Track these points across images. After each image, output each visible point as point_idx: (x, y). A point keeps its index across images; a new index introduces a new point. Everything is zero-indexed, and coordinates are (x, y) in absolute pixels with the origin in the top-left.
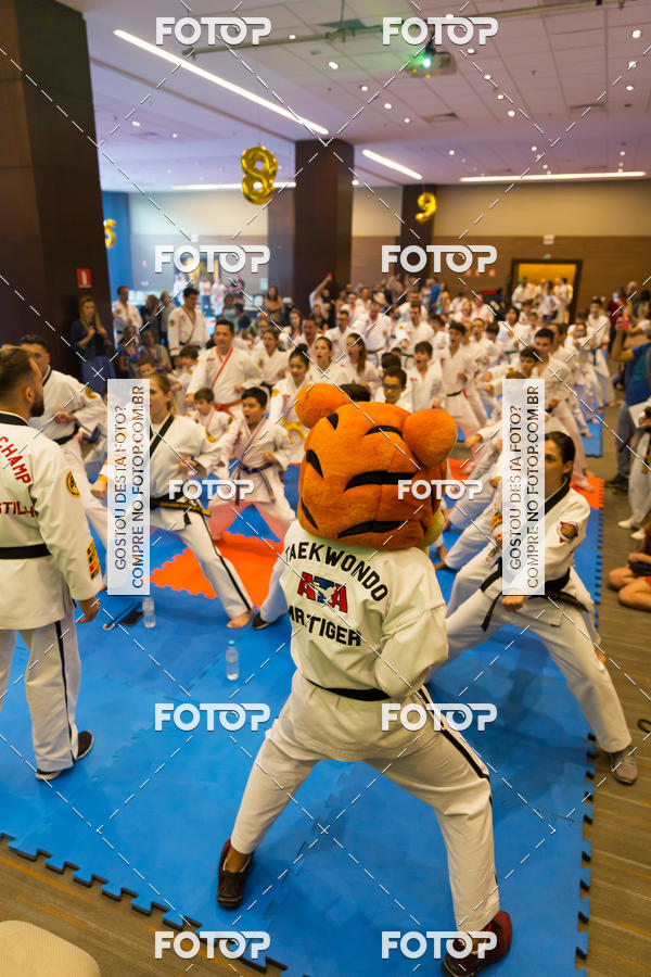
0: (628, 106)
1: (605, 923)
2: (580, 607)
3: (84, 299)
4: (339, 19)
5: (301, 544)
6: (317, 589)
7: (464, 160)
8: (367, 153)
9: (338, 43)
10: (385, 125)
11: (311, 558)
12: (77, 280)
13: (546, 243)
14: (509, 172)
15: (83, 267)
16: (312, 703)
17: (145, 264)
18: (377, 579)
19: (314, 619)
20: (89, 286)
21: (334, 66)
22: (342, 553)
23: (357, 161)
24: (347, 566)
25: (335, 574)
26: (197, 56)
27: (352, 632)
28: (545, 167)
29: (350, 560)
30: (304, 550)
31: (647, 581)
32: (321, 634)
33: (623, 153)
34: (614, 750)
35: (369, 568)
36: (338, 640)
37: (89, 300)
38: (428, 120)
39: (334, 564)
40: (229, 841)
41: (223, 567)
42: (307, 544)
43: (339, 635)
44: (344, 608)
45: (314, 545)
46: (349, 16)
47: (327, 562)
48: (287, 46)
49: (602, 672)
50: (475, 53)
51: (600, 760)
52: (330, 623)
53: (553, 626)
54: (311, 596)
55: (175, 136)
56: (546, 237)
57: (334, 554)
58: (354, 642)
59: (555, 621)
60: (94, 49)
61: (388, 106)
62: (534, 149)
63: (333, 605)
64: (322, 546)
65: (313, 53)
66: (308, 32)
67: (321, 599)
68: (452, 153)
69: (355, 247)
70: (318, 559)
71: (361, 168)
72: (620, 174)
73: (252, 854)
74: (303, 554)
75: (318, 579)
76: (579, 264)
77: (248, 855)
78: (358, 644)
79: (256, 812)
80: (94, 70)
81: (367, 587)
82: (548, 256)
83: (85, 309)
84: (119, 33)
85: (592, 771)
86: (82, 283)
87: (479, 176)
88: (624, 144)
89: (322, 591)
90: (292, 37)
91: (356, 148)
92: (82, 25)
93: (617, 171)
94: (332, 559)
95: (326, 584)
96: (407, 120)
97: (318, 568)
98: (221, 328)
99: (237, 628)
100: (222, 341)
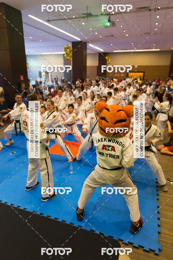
0: (156, 33)
1: (164, 219)
2: (153, 152)
3: (22, 83)
4: (86, 13)
5: (101, 139)
6: (107, 148)
7: (114, 47)
8: (90, 45)
9: (86, 19)
10: (95, 38)
11: (104, 141)
12: (20, 78)
13: (135, 67)
14: (126, 49)
15: (22, 75)
16: (103, 173)
17: (31, 73)
18: (122, 143)
19: (107, 154)
20: (23, 80)
21: (83, 24)
22: (112, 139)
23: (88, 47)
24: (113, 142)
25: (111, 144)
26: (50, 22)
27: (117, 156)
28: (135, 48)
29: (114, 140)
30: (102, 140)
31: (167, 148)
32: (109, 157)
33: (154, 45)
34: (163, 184)
35: (119, 141)
36: (114, 158)
37: (23, 83)
38: (106, 37)
39: (110, 142)
40: (78, 207)
41: (66, 147)
42: (103, 138)
43: (114, 157)
44: (114, 151)
45: (105, 138)
46: (89, 12)
47: (109, 142)
48: (73, 19)
49: (159, 166)
50: (119, 21)
51: (159, 187)
52: (111, 155)
53: (148, 157)
54: (106, 149)
55: (41, 40)
56: (135, 66)
57: (110, 140)
58: (118, 158)
59: (148, 156)
60: (24, 20)
61: (96, 33)
62: (132, 44)
63: (111, 151)
64: (106, 138)
65: (78, 21)
66: (78, 16)
67: (108, 150)
68: (112, 45)
69: (88, 69)
70: (106, 141)
71: (88, 49)
72: (154, 50)
73: (84, 209)
74: (102, 141)
75: (107, 146)
76: (144, 72)
77: (82, 210)
78: (119, 158)
79: (84, 200)
80: (24, 25)
81: (120, 145)
82: (136, 71)
83: (22, 86)
84: (30, 16)
85: (158, 189)
86: (21, 79)
87: (118, 50)
88: (155, 43)
89: (108, 148)
90: (74, 17)
91: (87, 44)
92: (20, 14)
93: (153, 49)
94: (109, 141)
95: (109, 146)
96: (101, 37)
97: (106, 143)
98: (60, 91)
99: (71, 162)
100: (60, 94)
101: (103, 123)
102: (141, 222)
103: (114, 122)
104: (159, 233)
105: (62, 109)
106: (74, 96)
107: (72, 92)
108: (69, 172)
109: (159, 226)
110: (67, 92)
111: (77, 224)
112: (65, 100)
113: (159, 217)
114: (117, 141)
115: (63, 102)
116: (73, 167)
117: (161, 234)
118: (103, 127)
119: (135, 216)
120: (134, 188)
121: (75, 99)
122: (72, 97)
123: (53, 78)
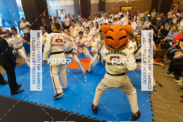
16: (112, 78)
25: (116, 55)
29: (118, 52)
32: (116, 65)
36: (120, 65)
41: (81, 63)
70: (113, 54)
78: (123, 65)
81: (123, 55)
82: (127, 5)
86: (44, 15)
94: (115, 53)
98: (73, 23)
99: (84, 73)
100: (73, 25)
101: (110, 41)
102: (139, 113)
103: (119, 39)
104: (153, 120)
105: (75, 37)
106: (83, 26)
107: (82, 24)
108: (84, 80)
109: (152, 115)
110: (78, 24)
111: (93, 116)
112: (77, 30)
113: (152, 109)
114: (121, 52)
115: (76, 31)
116: (87, 77)
117: (154, 121)
118: (110, 44)
119: (135, 109)
120: (134, 89)
121: (84, 28)
122: (82, 27)
123: (67, 14)
